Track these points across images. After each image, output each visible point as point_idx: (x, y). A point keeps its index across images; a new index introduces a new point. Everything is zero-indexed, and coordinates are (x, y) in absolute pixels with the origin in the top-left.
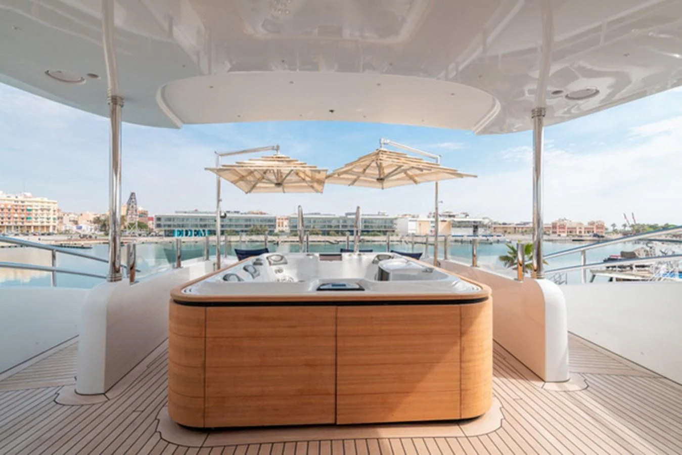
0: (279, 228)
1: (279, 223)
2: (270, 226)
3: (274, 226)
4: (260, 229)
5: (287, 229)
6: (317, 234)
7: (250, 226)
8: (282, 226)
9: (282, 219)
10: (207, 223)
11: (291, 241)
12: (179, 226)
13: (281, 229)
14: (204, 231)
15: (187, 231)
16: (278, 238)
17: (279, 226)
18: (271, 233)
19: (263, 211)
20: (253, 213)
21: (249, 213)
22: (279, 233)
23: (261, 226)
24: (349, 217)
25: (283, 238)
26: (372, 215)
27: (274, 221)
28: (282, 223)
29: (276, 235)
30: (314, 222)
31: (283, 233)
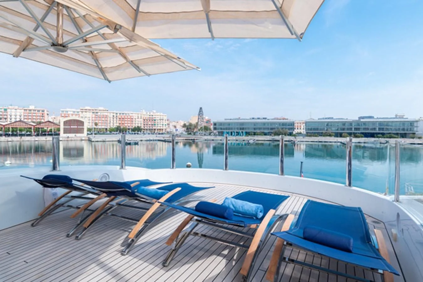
0: (298, 130)
1: (298, 126)
2: (289, 129)
3: (294, 129)
4: (282, 131)
5: (303, 131)
6: (330, 136)
7: (274, 128)
8: (300, 129)
9: (300, 123)
10: (244, 127)
11: (306, 141)
12: (226, 129)
13: (299, 131)
14: (242, 132)
15: (231, 132)
16: (296, 138)
17: (298, 129)
18: (291, 134)
19: (286, 118)
20: (278, 119)
21: (274, 119)
22: (297, 135)
23: (282, 128)
24: (362, 120)
25: (299, 139)
26: (387, 118)
27: (293, 124)
28: (300, 126)
29: (295, 136)
30: (327, 125)
31: (300, 135)
